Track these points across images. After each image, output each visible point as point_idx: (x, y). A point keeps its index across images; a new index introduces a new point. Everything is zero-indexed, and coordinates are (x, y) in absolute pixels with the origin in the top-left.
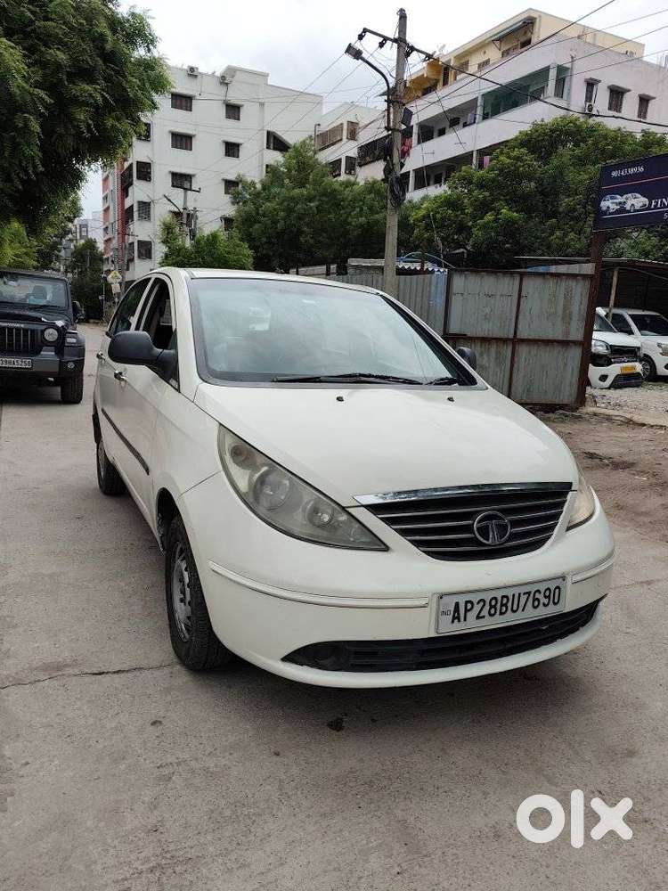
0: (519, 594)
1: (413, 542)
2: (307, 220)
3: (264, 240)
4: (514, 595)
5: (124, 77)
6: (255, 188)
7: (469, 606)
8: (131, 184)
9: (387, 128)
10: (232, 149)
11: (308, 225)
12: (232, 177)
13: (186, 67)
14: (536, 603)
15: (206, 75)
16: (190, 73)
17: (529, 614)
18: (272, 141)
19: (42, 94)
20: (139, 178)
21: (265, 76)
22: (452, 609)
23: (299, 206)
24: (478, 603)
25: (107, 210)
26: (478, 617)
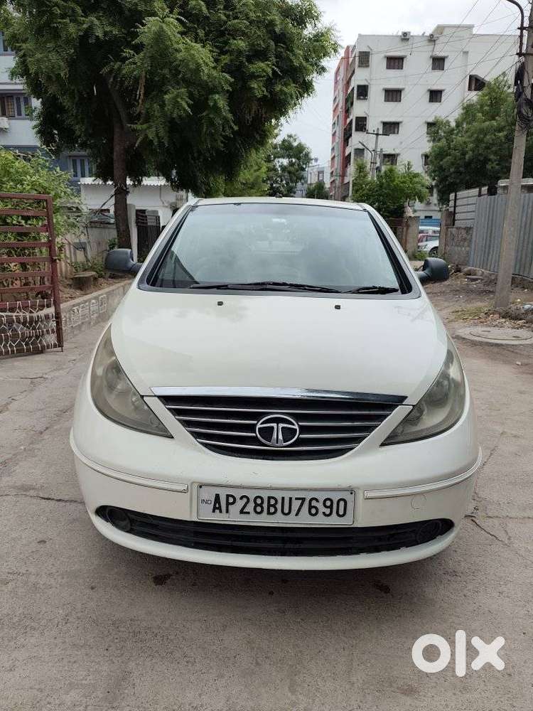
0: (291, 499)
1: (193, 433)
2: (494, 149)
3: (452, 170)
4: (283, 498)
5: (292, 51)
6: (449, 126)
7: (231, 500)
8: (351, 135)
9: (520, 54)
10: (435, 95)
11: (495, 153)
12: (431, 120)
13: (400, 34)
14: (313, 511)
15: (418, 36)
16: (403, 37)
17: (304, 520)
18: (474, 82)
19: (227, 76)
20: (357, 130)
21: (470, 27)
22: (213, 500)
23: (488, 137)
24: (242, 498)
25: (333, 158)
26: (242, 512)
